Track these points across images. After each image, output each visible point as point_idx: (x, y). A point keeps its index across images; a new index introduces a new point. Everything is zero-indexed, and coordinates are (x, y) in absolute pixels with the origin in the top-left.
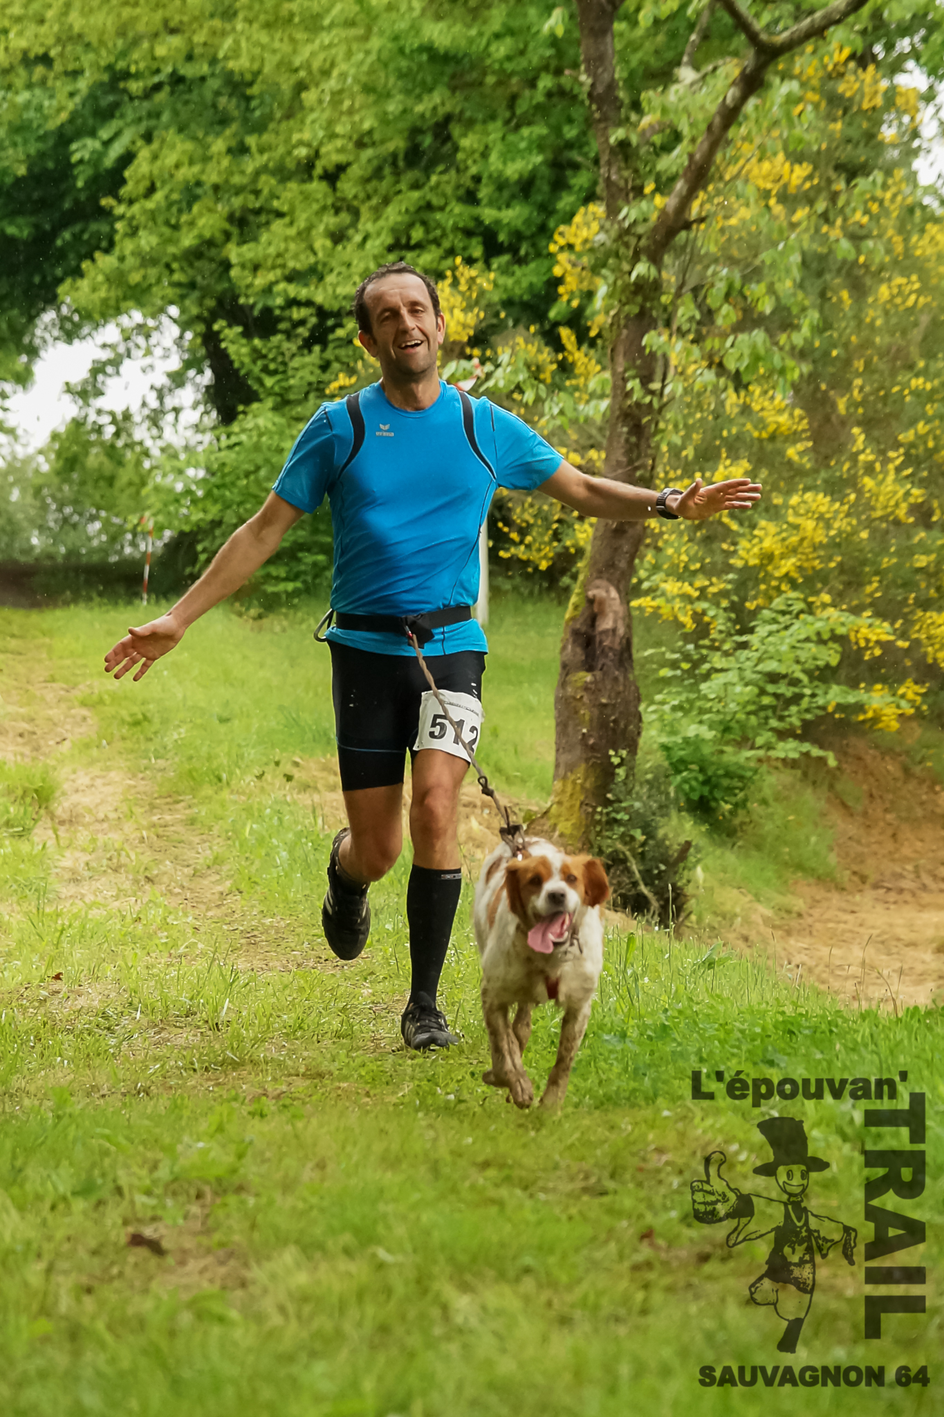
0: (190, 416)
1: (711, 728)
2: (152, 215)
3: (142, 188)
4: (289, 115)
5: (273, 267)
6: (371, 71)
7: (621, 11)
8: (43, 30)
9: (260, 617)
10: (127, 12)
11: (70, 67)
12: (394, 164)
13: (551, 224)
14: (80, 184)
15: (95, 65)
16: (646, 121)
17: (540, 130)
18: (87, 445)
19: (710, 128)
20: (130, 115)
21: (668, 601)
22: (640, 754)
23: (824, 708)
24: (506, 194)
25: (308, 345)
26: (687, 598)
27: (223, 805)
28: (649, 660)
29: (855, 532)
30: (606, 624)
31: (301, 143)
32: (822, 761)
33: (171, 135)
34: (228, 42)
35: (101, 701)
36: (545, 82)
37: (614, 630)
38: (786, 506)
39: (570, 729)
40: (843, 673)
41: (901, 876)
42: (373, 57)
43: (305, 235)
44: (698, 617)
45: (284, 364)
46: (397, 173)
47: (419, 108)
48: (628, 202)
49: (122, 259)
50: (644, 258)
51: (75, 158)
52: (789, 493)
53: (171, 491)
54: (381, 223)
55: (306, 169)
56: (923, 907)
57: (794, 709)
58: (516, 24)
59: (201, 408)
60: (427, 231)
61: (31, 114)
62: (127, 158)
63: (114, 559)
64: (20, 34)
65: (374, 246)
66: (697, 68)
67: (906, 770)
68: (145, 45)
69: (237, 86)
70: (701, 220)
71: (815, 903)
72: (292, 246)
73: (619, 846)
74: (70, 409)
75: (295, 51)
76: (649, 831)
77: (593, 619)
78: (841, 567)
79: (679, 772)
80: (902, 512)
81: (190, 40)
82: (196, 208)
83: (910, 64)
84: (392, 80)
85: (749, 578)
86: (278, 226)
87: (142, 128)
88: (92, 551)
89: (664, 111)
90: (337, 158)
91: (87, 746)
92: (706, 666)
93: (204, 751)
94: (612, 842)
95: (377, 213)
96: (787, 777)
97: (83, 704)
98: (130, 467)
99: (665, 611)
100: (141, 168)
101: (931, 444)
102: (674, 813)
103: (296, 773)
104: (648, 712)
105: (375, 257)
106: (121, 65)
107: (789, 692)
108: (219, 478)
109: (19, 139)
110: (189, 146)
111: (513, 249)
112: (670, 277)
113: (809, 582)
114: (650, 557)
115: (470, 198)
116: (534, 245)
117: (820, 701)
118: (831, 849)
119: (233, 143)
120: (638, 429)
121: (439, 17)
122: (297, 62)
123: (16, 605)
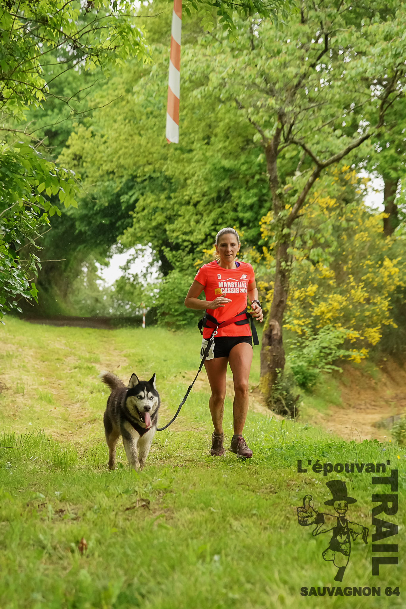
0: (155, 275)
1: (305, 362)
2: (144, 217)
3: (141, 209)
4: (183, 187)
5: (179, 231)
6: (207, 174)
7: (279, 156)
8: (113, 164)
9: (175, 331)
10: (136, 159)
11: (121, 175)
12: (213, 201)
13: (259, 217)
14: (123, 208)
15: (127, 174)
16: (286, 187)
17: (255, 191)
18: (126, 284)
19: (304, 189)
20: (137, 188)
21: (294, 326)
22: (285, 370)
23: (338, 356)
24: (246, 209)
25: (189, 253)
26: (300, 325)
27: (165, 385)
28: (288, 343)
29: (348, 305)
30: (275, 332)
31: (186, 195)
32: (338, 371)
33: (149, 194)
34: (165, 167)
35: (130, 356)
36: (257, 177)
37: (277, 334)
38: (328, 298)
39: (265, 362)
40: (344, 346)
41: (360, 405)
42: (207, 170)
43: (188, 222)
44: (302, 330)
45: (182, 259)
46: (214, 203)
47: (221, 185)
48: (281, 210)
49: (135, 229)
50: (285, 226)
51: (122, 201)
52: (329, 294)
53: (149, 295)
54: (210, 218)
55: (188, 203)
56: (367, 413)
57: (330, 357)
58: (248, 160)
59: (158, 273)
60: (223, 220)
61: (109, 189)
62: (137, 200)
63: (133, 316)
64: (106, 165)
65: (208, 224)
66: (301, 172)
67: (363, 375)
68: (142, 168)
69: (168, 179)
70: (302, 215)
71: (336, 412)
72: (185, 225)
73: (279, 396)
74: (121, 273)
75: (185, 169)
76: (287, 391)
77: (271, 331)
78: (344, 316)
79: (296, 375)
80: (362, 300)
81: (154, 167)
82: (156, 214)
83: (363, 170)
84: (213, 177)
85: (317, 319)
86: (180, 219)
87: (141, 191)
88: (127, 313)
89: (292, 183)
90: (197, 199)
91: (126, 368)
92: (304, 345)
93: (159, 369)
94: (277, 395)
95: (208, 214)
96: (327, 376)
97: (125, 356)
98: (138, 289)
99: (293, 329)
100: (140, 204)
101: (371, 280)
102: (295, 387)
103: (186, 375)
104: (287, 358)
105: (208, 227)
106: (135, 174)
107: (328, 351)
108: (163, 292)
109: (106, 196)
110: (154, 197)
111: (247, 225)
112: (293, 232)
113: (335, 320)
114: (288, 313)
115: (235, 210)
116: (254, 224)
117: (337, 354)
118: (340, 397)
119: (167, 196)
120: (284, 276)
121: (226, 159)
122: (185, 172)
123: (105, 328)
